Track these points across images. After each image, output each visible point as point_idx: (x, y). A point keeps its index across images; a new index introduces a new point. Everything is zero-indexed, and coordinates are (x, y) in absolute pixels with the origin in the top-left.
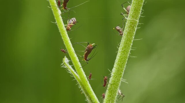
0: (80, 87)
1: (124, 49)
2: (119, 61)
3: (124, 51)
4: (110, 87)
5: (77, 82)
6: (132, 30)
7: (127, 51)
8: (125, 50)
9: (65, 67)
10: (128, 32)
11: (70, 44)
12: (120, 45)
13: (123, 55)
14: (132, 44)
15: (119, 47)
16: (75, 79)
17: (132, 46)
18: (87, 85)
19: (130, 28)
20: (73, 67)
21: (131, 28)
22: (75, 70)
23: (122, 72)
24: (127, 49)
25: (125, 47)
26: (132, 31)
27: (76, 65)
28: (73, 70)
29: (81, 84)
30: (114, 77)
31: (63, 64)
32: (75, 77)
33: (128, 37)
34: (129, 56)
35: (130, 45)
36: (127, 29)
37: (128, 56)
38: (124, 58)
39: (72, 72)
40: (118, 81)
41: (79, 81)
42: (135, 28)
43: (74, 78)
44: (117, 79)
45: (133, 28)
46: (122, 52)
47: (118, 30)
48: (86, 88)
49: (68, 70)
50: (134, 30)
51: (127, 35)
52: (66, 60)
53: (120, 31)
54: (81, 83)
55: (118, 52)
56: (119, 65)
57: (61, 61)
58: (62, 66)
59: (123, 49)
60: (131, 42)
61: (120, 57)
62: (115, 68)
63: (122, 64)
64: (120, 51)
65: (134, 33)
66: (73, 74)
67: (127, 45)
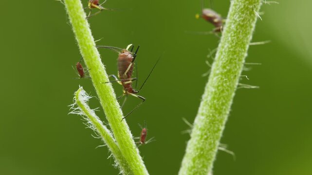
0: (117, 163)
1: (228, 67)
2: (214, 98)
3: (226, 72)
4: (192, 164)
5: (110, 153)
6: (249, 17)
7: (235, 72)
8: (229, 71)
9: (80, 113)
10: (239, 24)
11: (97, 54)
12: (214, 55)
13: (226, 82)
14: (246, 55)
15: (211, 61)
16: (103, 143)
17: (247, 60)
18: (136, 158)
19: (243, 13)
20: (101, 114)
21: (247, 14)
22: (105, 122)
23: (222, 125)
24: (236, 67)
25: (231, 63)
26: (249, 20)
27: (111, 108)
28: (100, 122)
29: (121, 157)
30: (201, 139)
31: (76, 106)
32: (104, 139)
33: (238, 38)
34: (238, 86)
35: (243, 56)
36: (236, 17)
37: (237, 84)
38: (227, 90)
39: (98, 126)
40: (211, 149)
41: (114, 149)
42: (256, 11)
43: (100, 141)
44: (210, 144)
45: (252, 13)
46: (222, 74)
47: (210, 19)
48: (133, 168)
49: (87, 121)
50: (254, 20)
51: (235, 32)
52: (81, 96)
53: (216, 20)
54: (119, 153)
55: (212, 75)
56: (216, 109)
57: (70, 98)
58: (72, 110)
59: (224, 67)
60: (245, 50)
61: (218, 87)
62: (202, 114)
63: (223, 104)
64: (218, 72)
65: (251, 27)
66: (99, 131)
67: (235, 56)
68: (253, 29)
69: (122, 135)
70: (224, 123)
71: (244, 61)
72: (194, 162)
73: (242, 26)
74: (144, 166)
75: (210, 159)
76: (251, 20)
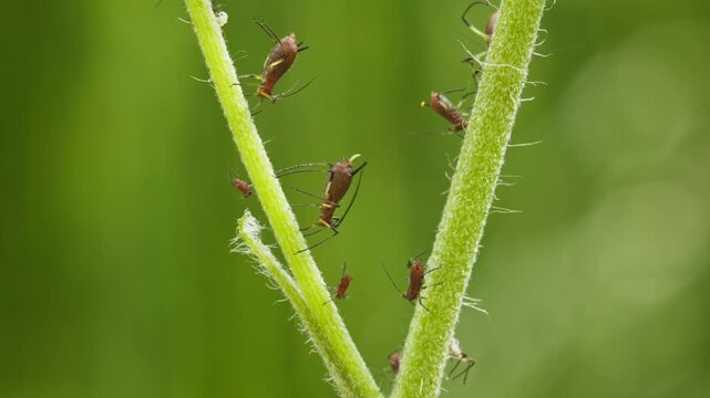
0: (306, 327)
1: (472, 182)
2: (452, 229)
3: (470, 190)
4: (421, 327)
5: (294, 311)
6: (502, 106)
7: (484, 188)
8: (474, 187)
9: (248, 252)
10: (488, 116)
11: (265, 161)
12: (455, 164)
13: (469, 204)
14: (502, 162)
15: (452, 172)
16: (284, 297)
17: (504, 169)
18: (331, 319)
19: (493, 98)
20: (278, 253)
21: (499, 100)
22: (285, 265)
23: (466, 270)
24: (484, 180)
25: (476, 174)
26: (503, 110)
27: (290, 243)
28: (278, 265)
29: (309, 319)
30: (434, 290)
31: (240, 241)
32: (284, 290)
33: (486, 137)
34: (491, 209)
35: (497, 164)
36: (483, 105)
37: (489, 206)
38: (472, 217)
39: (274, 270)
40: (449, 306)
41: (300, 306)
42: (514, 96)
43: (279, 294)
44: (447, 298)
45: (507, 98)
46: (463, 192)
48: (329, 335)
49: (258, 264)
50: (511, 110)
51: (482, 129)
52: (248, 226)
54: (307, 311)
55: (451, 194)
56: (455, 245)
57: (232, 229)
58: (234, 246)
59: (467, 182)
60: (498, 153)
61: (458, 212)
62: (437, 253)
63: (466, 238)
64: (458, 188)
65: (508, 121)
66: (275, 278)
67: (482, 165)
68: (511, 124)
69: (309, 285)
70: (470, 266)
71: (498, 172)
72: (424, 325)
73: (493, 119)
74: (346, 331)
75: (447, 321)
76: (507, 109)
